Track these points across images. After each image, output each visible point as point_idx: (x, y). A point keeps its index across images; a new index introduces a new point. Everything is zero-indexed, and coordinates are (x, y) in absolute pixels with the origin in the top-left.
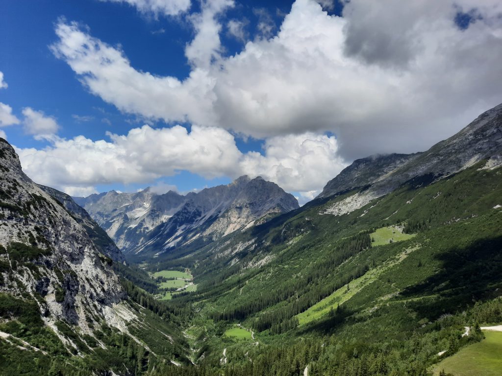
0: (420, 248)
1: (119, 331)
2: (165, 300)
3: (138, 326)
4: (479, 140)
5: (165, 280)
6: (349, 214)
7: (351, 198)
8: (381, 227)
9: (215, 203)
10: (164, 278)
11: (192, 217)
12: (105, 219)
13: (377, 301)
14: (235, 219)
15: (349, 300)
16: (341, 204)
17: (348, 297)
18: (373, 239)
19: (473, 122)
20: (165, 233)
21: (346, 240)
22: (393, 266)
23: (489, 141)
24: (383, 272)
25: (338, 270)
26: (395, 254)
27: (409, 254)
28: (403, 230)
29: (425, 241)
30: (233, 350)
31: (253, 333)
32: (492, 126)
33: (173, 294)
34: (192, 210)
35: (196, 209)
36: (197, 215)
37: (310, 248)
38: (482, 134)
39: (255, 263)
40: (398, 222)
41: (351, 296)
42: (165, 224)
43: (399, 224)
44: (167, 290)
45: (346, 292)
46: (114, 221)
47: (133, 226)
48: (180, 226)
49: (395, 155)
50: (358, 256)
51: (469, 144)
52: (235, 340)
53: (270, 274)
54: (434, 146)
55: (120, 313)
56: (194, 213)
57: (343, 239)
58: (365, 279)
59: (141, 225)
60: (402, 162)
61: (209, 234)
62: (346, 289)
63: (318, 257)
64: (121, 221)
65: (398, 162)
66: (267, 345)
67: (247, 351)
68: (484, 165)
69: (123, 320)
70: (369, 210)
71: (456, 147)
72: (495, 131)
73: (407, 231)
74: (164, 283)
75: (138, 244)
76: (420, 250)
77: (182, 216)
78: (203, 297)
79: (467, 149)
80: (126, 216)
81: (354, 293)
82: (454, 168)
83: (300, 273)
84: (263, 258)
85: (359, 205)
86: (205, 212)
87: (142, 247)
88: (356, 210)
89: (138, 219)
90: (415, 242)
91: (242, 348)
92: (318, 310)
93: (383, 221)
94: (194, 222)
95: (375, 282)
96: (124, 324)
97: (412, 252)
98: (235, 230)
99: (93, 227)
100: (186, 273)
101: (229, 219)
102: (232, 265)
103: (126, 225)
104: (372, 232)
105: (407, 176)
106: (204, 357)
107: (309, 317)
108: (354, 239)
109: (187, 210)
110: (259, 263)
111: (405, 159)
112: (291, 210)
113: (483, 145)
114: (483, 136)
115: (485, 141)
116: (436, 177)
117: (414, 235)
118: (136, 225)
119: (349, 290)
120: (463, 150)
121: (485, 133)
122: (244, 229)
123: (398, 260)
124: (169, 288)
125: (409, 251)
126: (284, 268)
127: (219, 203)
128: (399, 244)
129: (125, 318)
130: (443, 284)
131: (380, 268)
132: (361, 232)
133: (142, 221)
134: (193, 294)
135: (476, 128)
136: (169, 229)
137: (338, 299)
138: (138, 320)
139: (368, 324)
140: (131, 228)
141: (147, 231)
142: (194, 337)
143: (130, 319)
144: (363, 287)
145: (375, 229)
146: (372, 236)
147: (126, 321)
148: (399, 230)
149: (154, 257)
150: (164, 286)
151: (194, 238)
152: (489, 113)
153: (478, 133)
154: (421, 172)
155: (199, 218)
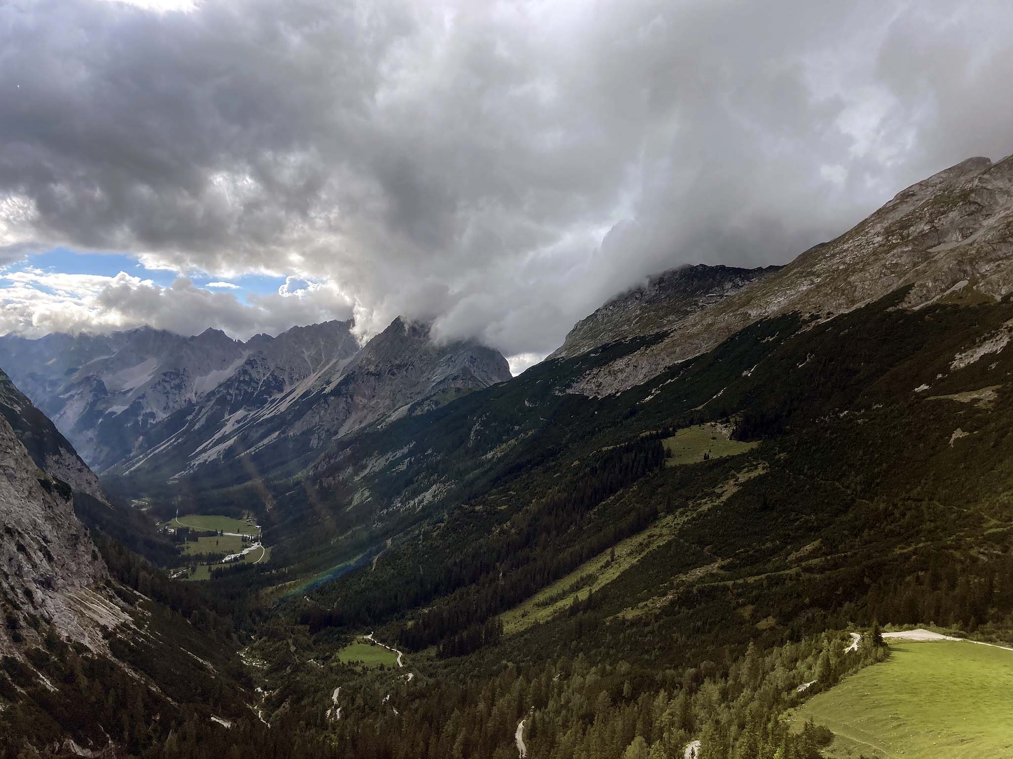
0: (765, 471)
1: (87, 649)
2: (196, 582)
3: (133, 640)
4: (894, 246)
5: (195, 537)
6: (619, 394)
7: (626, 359)
8: (687, 426)
9: (317, 361)
10: (193, 531)
11: (261, 393)
12: (48, 389)
13: (672, 584)
14: (365, 401)
15: (613, 582)
16: (602, 373)
17: (612, 574)
18: (669, 450)
19: (884, 207)
20: (196, 427)
21: (611, 451)
22: (709, 509)
23: (913, 251)
24: (689, 522)
25: (593, 517)
26: (714, 483)
27: (741, 484)
28: (733, 434)
29: (777, 457)
30: (356, 690)
31: (400, 654)
32: (921, 219)
33: (214, 568)
34: (261, 375)
35: (272, 374)
36: (274, 388)
37: (531, 468)
38: (901, 234)
39: (408, 499)
40: (722, 415)
41: (618, 574)
42: (197, 408)
43: (724, 419)
44: (199, 558)
45: (607, 565)
46: (72, 396)
47: (118, 409)
48: (232, 412)
49: (723, 268)
50: (635, 488)
51: (874, 253)
52: (359, 669)
53: (443, 525)
54: (803, 254)
55: (90, 609)
56: (267, 383)
57: (604, 449)
58: (650, 536)
59: (135, 408)
60: (736, 286)
61: (303, 433)
62: (609, 558)
63: (550, 488)
64: (90, 398)
65: (728, 285)
66: (432, 681)
67: (387, 693)
68: (902, 301)
69: (98, 625)
70: (662, 389)
71: (847, 259)
72: (927, 228)
73: (740, 435)
74: (192, 545)
75: (130, 452)
76: (766, 475)
77: (237, 389)
78: (284, 575)
79: (868, 264)
80: (101, 384)
81: (626, 566)
82: (842, 304)
83: (508, 523)
84: (426, 489)
85: (641, 377)
86: (291, 383)
87: (140, 460)
88: (635, 388)
89: (130, 394)
90: (756, 459)
91: (377, 685)
92: (545, 604)
93: (692, 412)
94: (267, 405)
95: (670, 543)
96: (101, 636)
97: (749, 481)
98: (363, 425)
99: (20, 409)
100: (244, 521)
101: (349, 400)
102: (355, 503)
103: (101, 406)
104: (667, 434)
105: (746, 316)
106: (287, 706)
107: (526, 619)
108: (628, 449)
109: (250, 375)
110: (416, 500)
111: (742, 280)
112: (492, 384)
113: (900, 257)
114: (903, 238)
115: (907, 249)
116: (806, 322)
117: (754, 445)
118: (126, 407)
119: (613, 560)
120: (860, 266)
121: (906, 232)
122: (384, 424)
123: (719, 496)
124: (204, 554)
125: (743, 478)
126: (473, 511)
127: (328, 362)
128: (722, 462)
129: (102, 622)
130: (809, 547)
131: (682, 514)
132: (643, 435)
133: (139, 398)
134: (262, 567)
135: (890, 221)
136: (204, 418)
137: (590, 579)
138: (133, 626)
139: (652, 632)
140: (113, 413)
141: (151, 421)
142: (263, 664)
143: (114, 623)
144: (644, 554)
145: (675, 430)
146: (668, 443)
147: (104, 628)
148: (723, 431)
149: (170, 483)
150: (192, 549)
151: (266, 441)
152: (916, 189)
153: (893, 231)
154: (775, 308)
155: (279, 396)
